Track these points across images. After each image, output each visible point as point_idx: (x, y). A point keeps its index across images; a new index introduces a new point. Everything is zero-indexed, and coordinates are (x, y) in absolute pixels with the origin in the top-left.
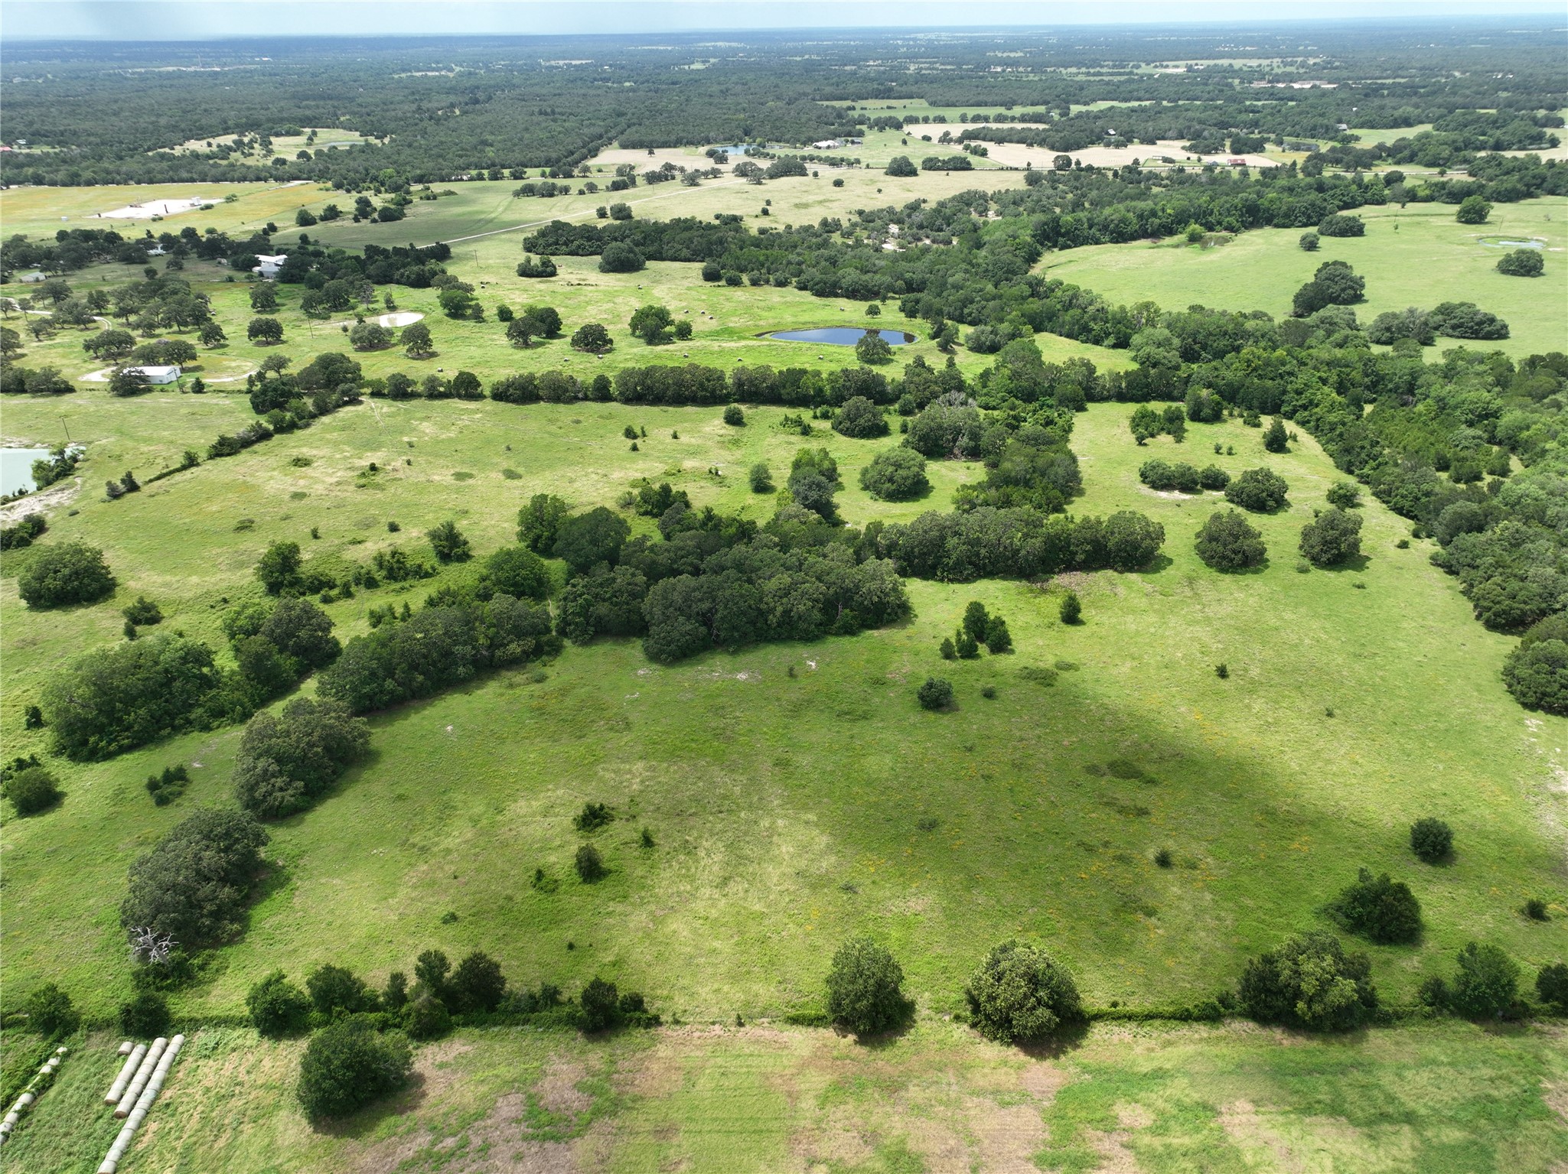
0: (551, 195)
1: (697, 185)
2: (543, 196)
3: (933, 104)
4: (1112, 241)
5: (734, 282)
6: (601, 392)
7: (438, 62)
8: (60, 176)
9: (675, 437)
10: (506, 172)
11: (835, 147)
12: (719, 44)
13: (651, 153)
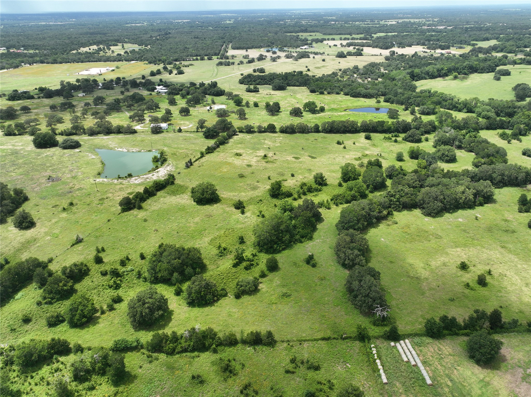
0: (229, 65)
1: (276, 61)
2: (226, 65)
3: (324, 34)
4: (430, 78)
5: (322, 93)
6: (316, 130)
7: (136, 21)
8: (50, 60)
9: (354, 144)
10: (206, 58)
11: (307, 49)
12: (228, 14)
13: (247, 51)
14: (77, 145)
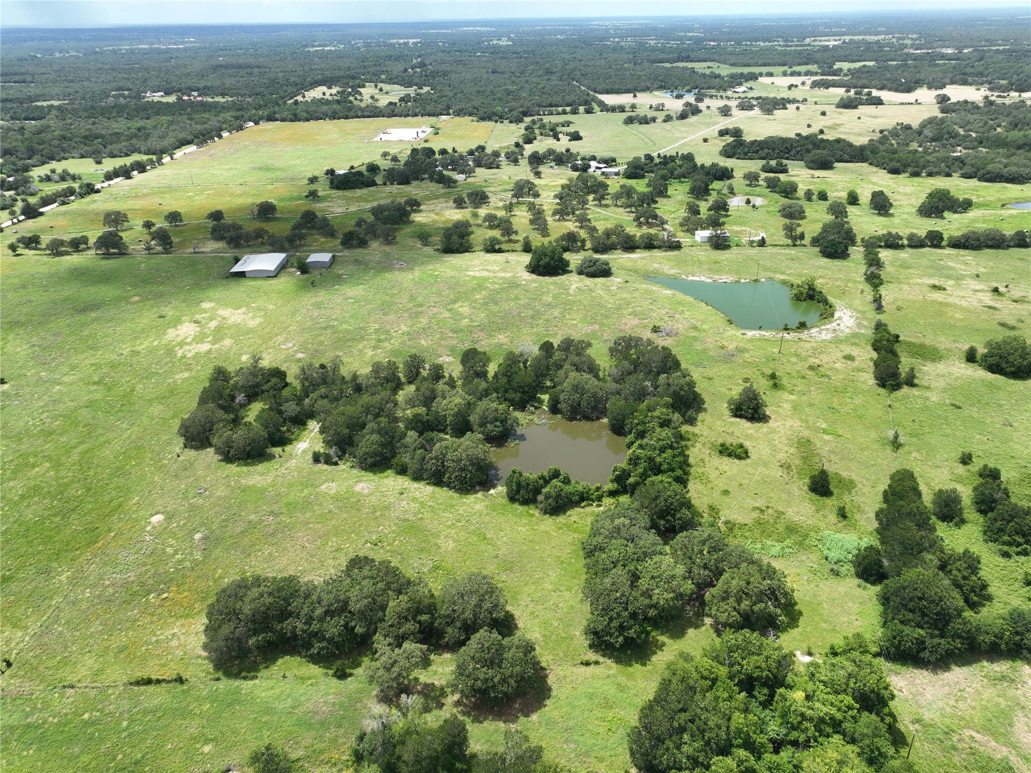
0: (647, 123)
2: (641, 123)
11: (748, 92)
13: (635, 96)
14: (605, 272)
